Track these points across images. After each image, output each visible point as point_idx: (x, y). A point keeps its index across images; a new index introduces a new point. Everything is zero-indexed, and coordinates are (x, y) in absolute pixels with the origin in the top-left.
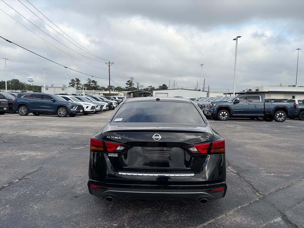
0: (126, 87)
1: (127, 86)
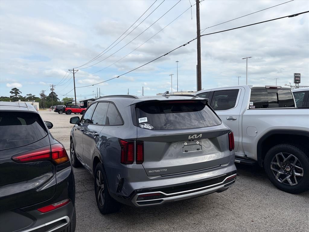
0: (11, 97)
1: (11, 95)
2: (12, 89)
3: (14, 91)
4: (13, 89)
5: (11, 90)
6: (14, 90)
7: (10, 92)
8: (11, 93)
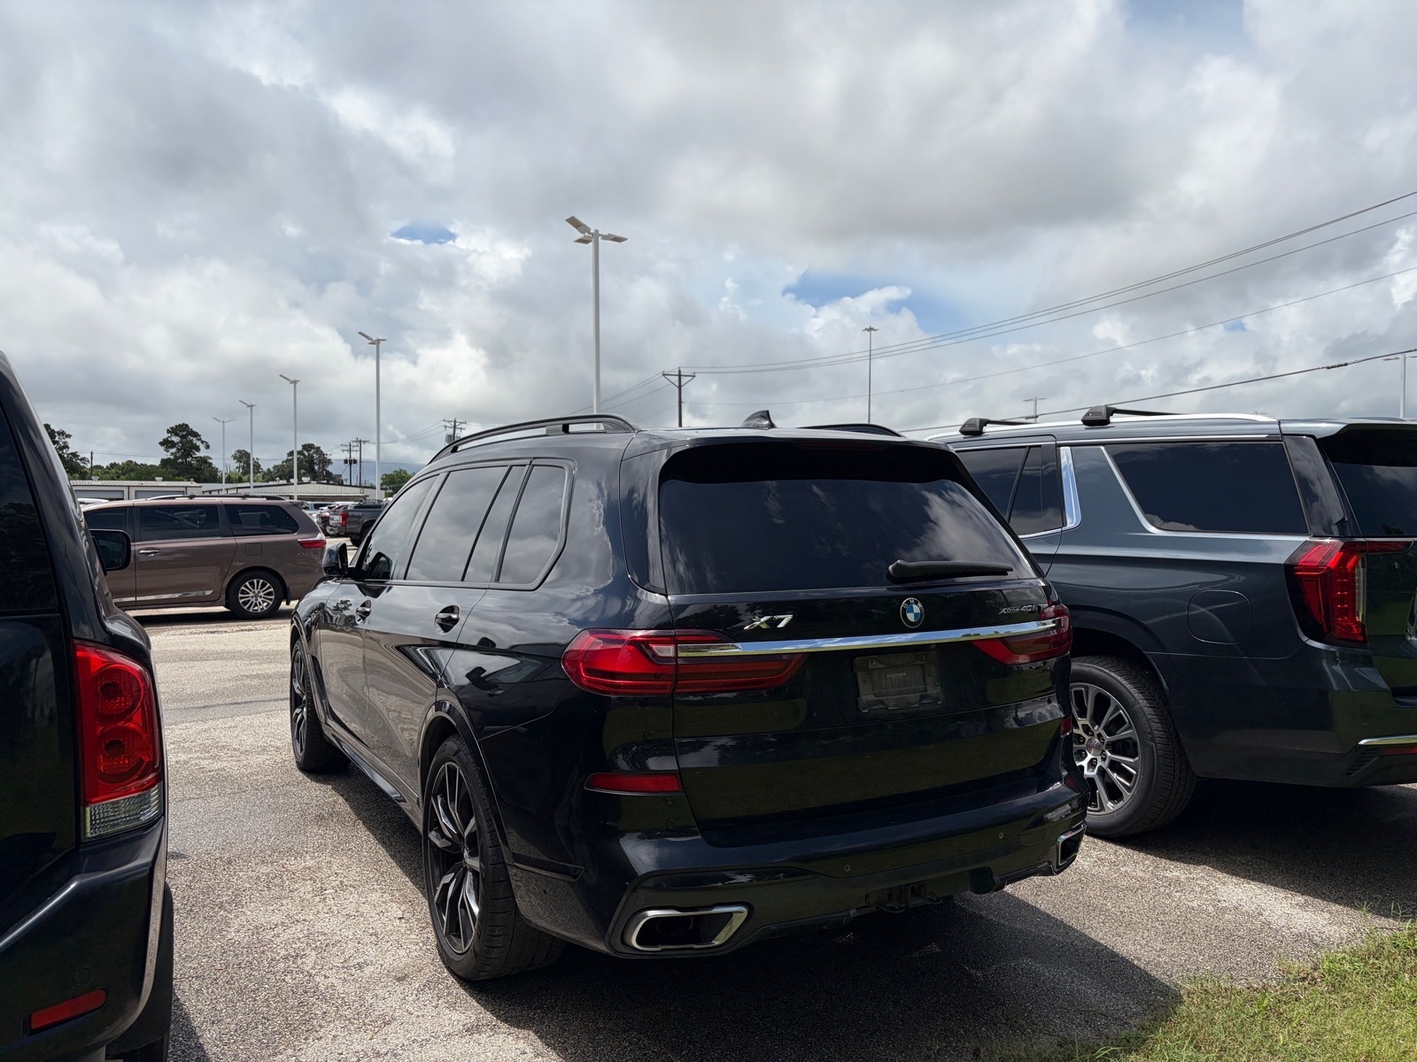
2: (168, 431)
3: (176, 439)
4: (173, 431)
5: (166, 435)
6: (177, 435)
7: (161, 444)
8: (162, 448)
